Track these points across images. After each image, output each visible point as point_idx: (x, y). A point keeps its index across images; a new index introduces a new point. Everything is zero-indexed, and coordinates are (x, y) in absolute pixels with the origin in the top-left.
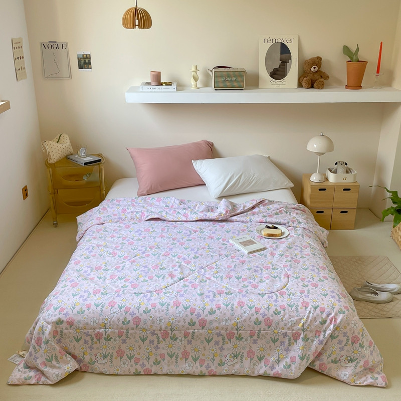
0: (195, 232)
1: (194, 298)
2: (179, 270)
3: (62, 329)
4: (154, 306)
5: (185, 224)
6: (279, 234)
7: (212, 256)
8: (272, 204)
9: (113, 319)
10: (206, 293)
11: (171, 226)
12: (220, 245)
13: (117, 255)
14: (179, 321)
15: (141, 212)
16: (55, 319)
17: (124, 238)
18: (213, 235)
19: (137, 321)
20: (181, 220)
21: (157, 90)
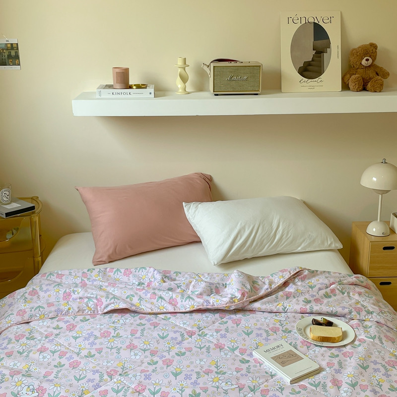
0: (191, 334)
6: (339, 337)
7: (226, 392)
8: (314, 276)
11: (148, 325)
15: (96, 298)
17: (63, 354)
18: (222, 341)
20: (165, 310)
21: (123, 96)
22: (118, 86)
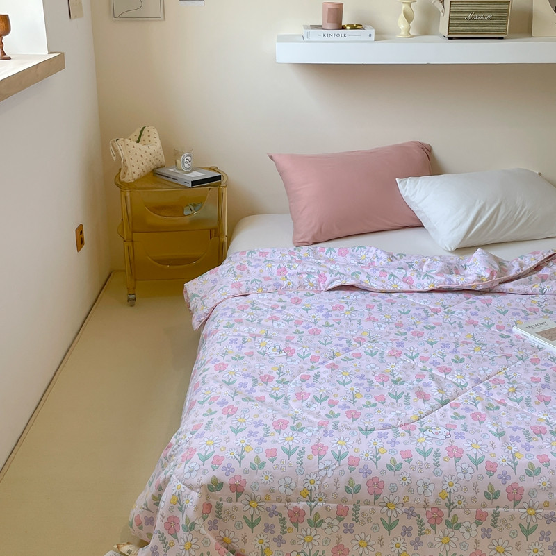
2: (433, 384)
3: (221, 499)
4: (407, 456)
7: (492, 359)
9: (326, 480)
10: (510, 432)
11: (383, 302)
12: (498, 338)
13: (295, 354)
14: (465, 489)
15: (319, 274)
16: (205, 479)
17: (298, 323)
19: (376, 487)
20: (399, 289)
21: (335, 39)
22: (329, 26)
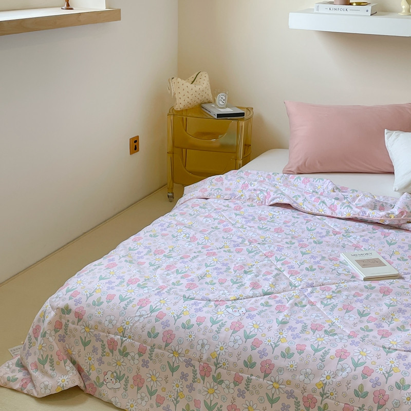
0: (336, 233)
1: (267, 326)
2: (271, 280)
3: (68, 321)
4: (200, 321)
5: (327, 220)
9: (137, 324)
10: (292, 323)
14: (231, 355)
15: (267, 191)
16: (61, 304)
17: (221, 222)
18: (361, 244)
19: (169, 337)
20: (323, 213)
21: (339, 12)
22: (338, 2)
